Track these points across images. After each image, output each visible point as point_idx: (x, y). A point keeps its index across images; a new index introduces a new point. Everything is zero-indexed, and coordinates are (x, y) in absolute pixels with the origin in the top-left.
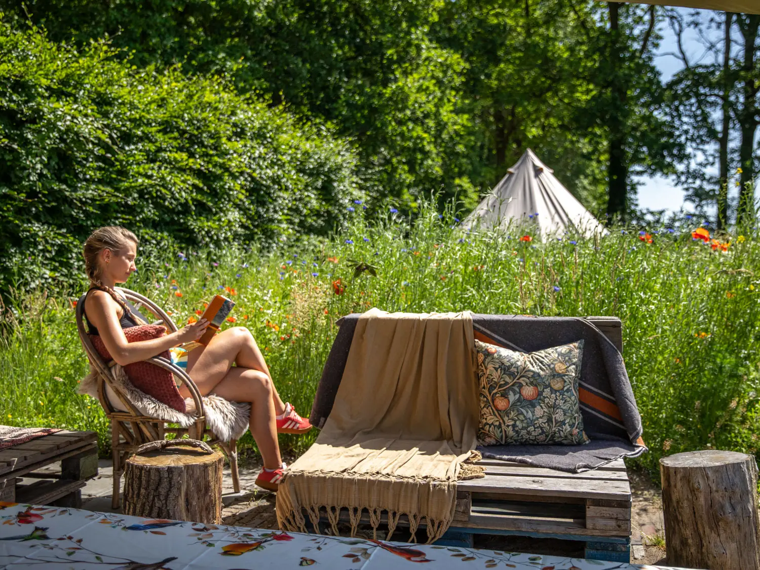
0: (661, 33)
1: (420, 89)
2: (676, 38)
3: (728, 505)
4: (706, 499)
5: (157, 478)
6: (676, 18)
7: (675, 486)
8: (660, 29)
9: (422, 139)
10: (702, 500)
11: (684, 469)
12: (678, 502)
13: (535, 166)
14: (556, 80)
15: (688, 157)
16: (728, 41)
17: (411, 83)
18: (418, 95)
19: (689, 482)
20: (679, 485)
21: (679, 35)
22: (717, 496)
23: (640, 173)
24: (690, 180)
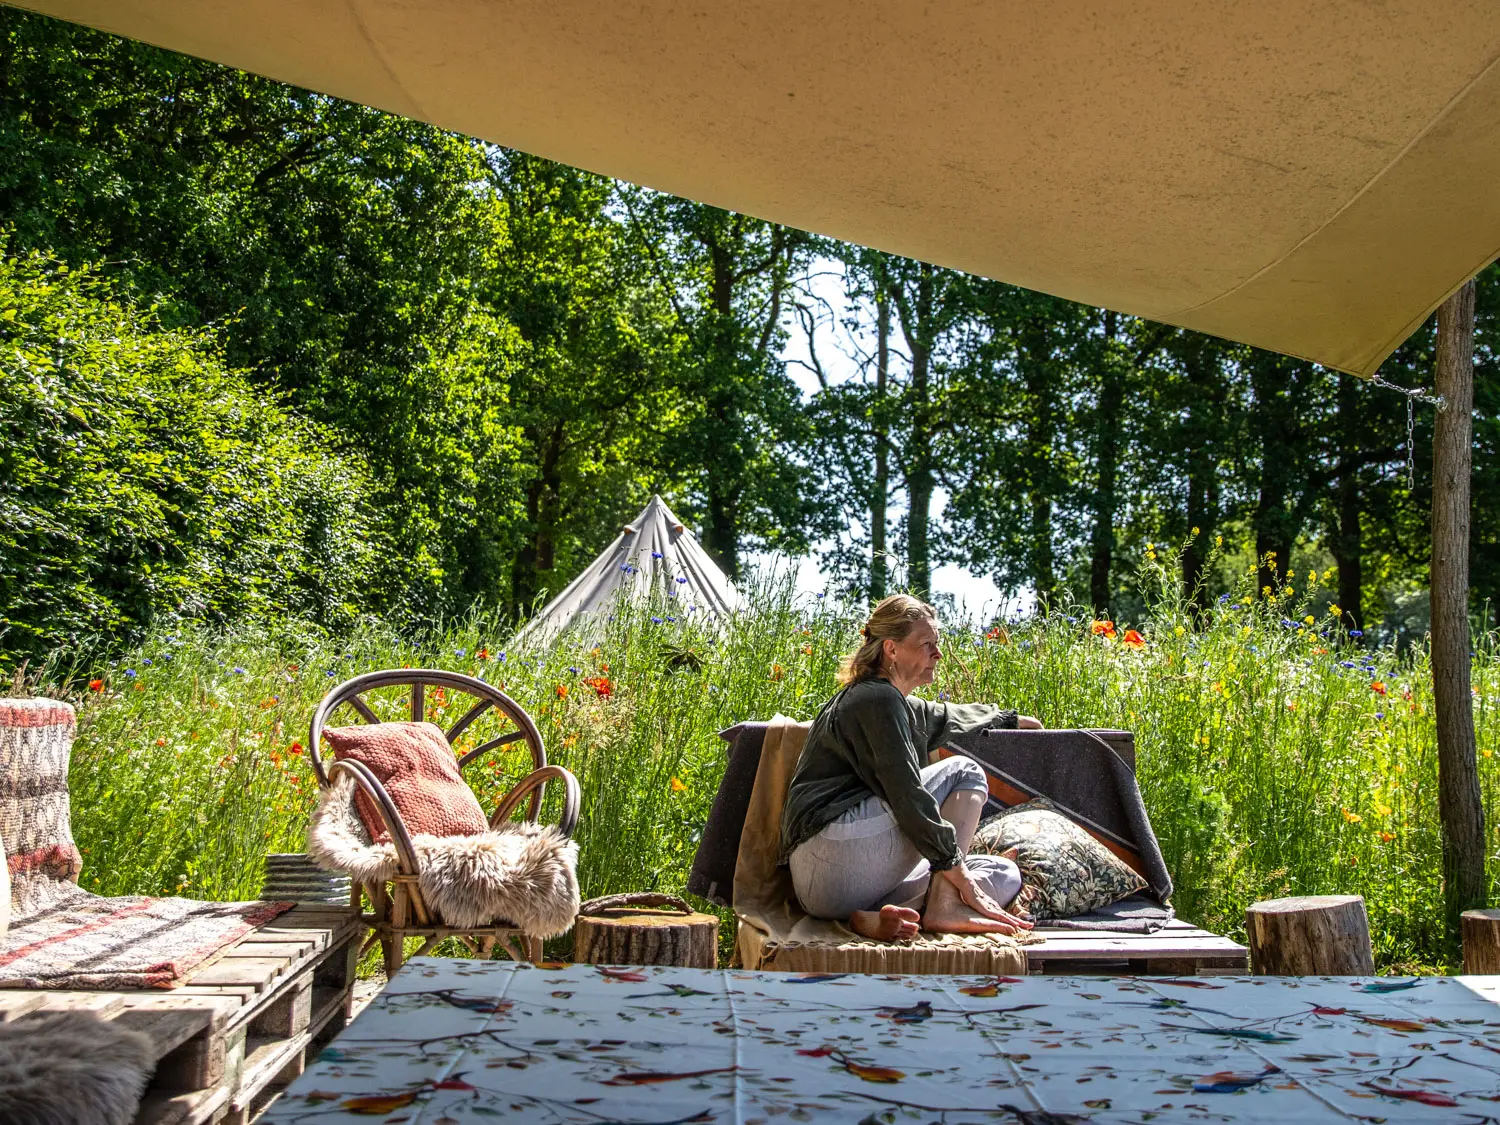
0: (786, 328)
1: (464, 380)
2: (807, 338)
3: (1353, 957)
4: (1328, 951)
5: (656, 945)
6: (805, 309)
7: (1288, 937)
8: (787, 323)
9: (459, 461)
10: (1324, 952)
11: (1299, 913)
12: (1292, 959)
13: (668, 523)
14: (639, 386)
15: (839, 526)
16: (883, 352)
17: (449, 368)
18: (461, 387)
19: (1306, 929)
20: (1293, 935)
21: (811, 335)
22: (1341, 946)
23: (753, 546)
24: (843, 566)
